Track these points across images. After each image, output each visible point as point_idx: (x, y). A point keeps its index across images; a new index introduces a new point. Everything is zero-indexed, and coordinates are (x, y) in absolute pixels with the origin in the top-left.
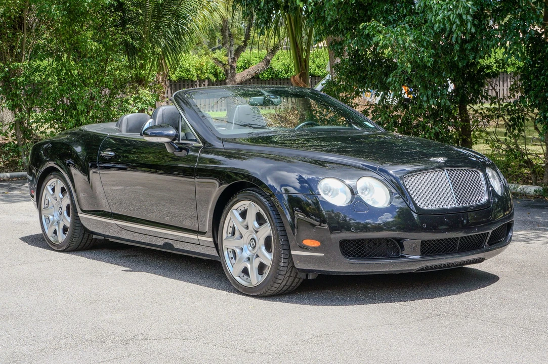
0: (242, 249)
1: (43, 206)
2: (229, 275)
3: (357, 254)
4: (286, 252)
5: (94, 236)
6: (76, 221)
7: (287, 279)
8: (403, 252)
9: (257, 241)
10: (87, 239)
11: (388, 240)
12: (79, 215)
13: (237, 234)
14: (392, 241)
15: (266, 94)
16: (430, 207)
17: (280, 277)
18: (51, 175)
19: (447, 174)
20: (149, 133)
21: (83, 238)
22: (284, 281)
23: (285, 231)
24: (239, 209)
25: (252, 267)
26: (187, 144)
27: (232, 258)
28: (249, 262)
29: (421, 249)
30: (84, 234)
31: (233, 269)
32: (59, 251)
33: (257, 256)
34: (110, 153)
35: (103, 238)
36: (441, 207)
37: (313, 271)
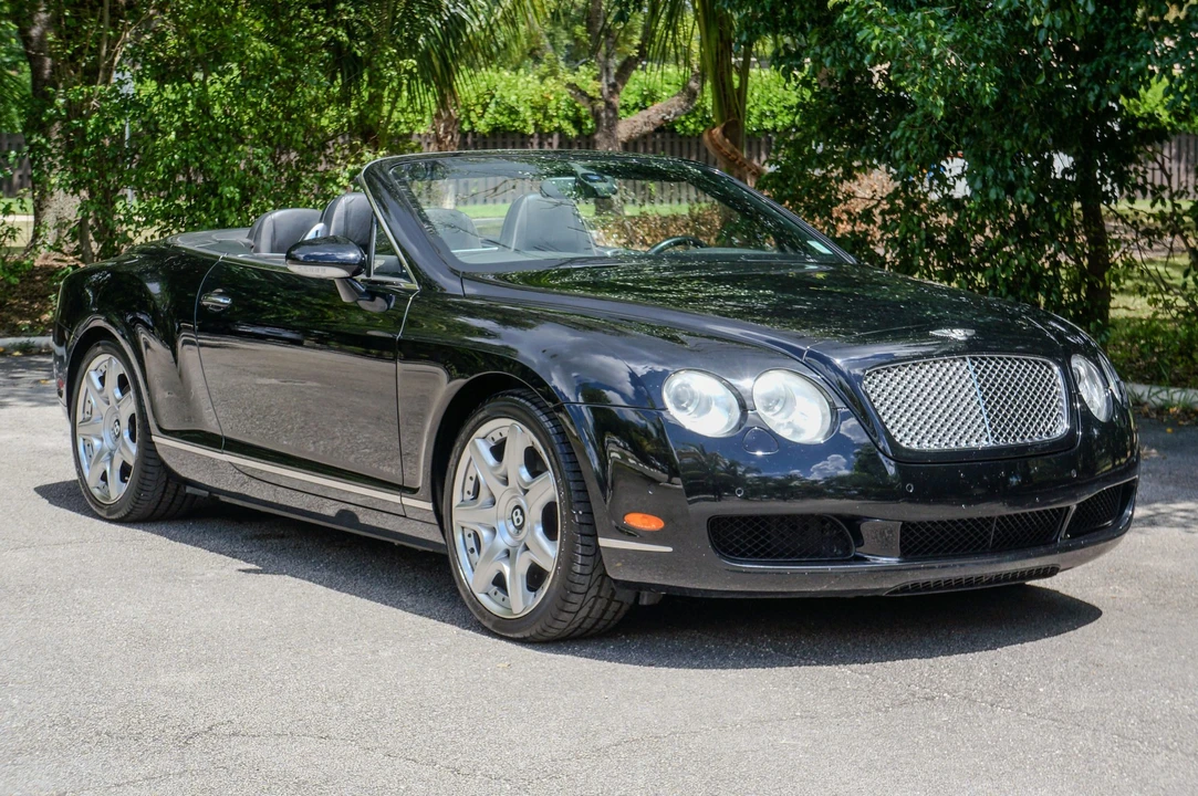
0: (494, 531)
1: (80, 417)
2: (465, 590)
3: (750, 550)
4: (587, 540)
5: (189, 490)
6: (148, 454)
7: (590, 604)
8: (858, 549)
9: (526, 513)
10: (175, 495)
11: (823, 519)
12: (154, 438)
13: (484, 494)
14: (834, 522)
15: (580, 172)
16: (925, 445)
17: (574, 598)
18: (98, 345)
19: (972, 368)
20: (302, 256)
21: (164, 492)
22: (582, 608)
23: (585, 491)
24: (490, 436)
25: (513, 573)
26: (387, 283)
27: (472, 550)
28: (507, 561)
29: (901, 543)
30: (167, 482)
31: (473, 575)
32: (111, 521)
33: (526, 548)
34: (221, 300)
35: (206, 493)
36: (953, 445)
37: (648, 586)
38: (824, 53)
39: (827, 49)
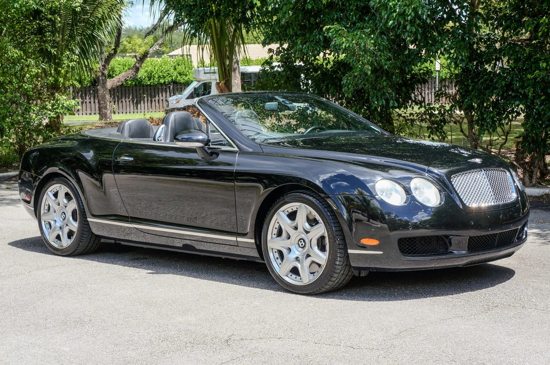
0: (290, 249)
1: (42, 213)
3: (412, 251)
4: (342, 251)
6: (84, 226)
7: (340, 277)
8: (451, 249)
9: (307, 241)
11: (438, 238)
12: (89, 219)
13: (284, 234)
14: (442, 238)
15: (281, 100)
16: (474, 205)
17: (334, 275)
18: (53, 180)
19: (485, 174)
20: (180, 138)
21: (89, 242)
22: (337, 278)
23: (341, 231)
24: (287, 210)
25: (302, 267)
26: (218, 148)
27: (278, 258)
28: (298, 262)
29: (468, 246)
30: (91, 238)
32: (63, 256)
33: (308, 256)
34: (126, 158)
35: (113, 241)
37: (364, 269)
38: (304, 47)
39: (305, 46)
